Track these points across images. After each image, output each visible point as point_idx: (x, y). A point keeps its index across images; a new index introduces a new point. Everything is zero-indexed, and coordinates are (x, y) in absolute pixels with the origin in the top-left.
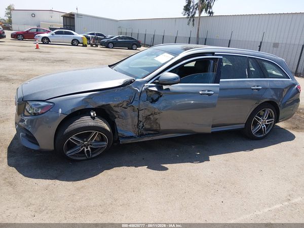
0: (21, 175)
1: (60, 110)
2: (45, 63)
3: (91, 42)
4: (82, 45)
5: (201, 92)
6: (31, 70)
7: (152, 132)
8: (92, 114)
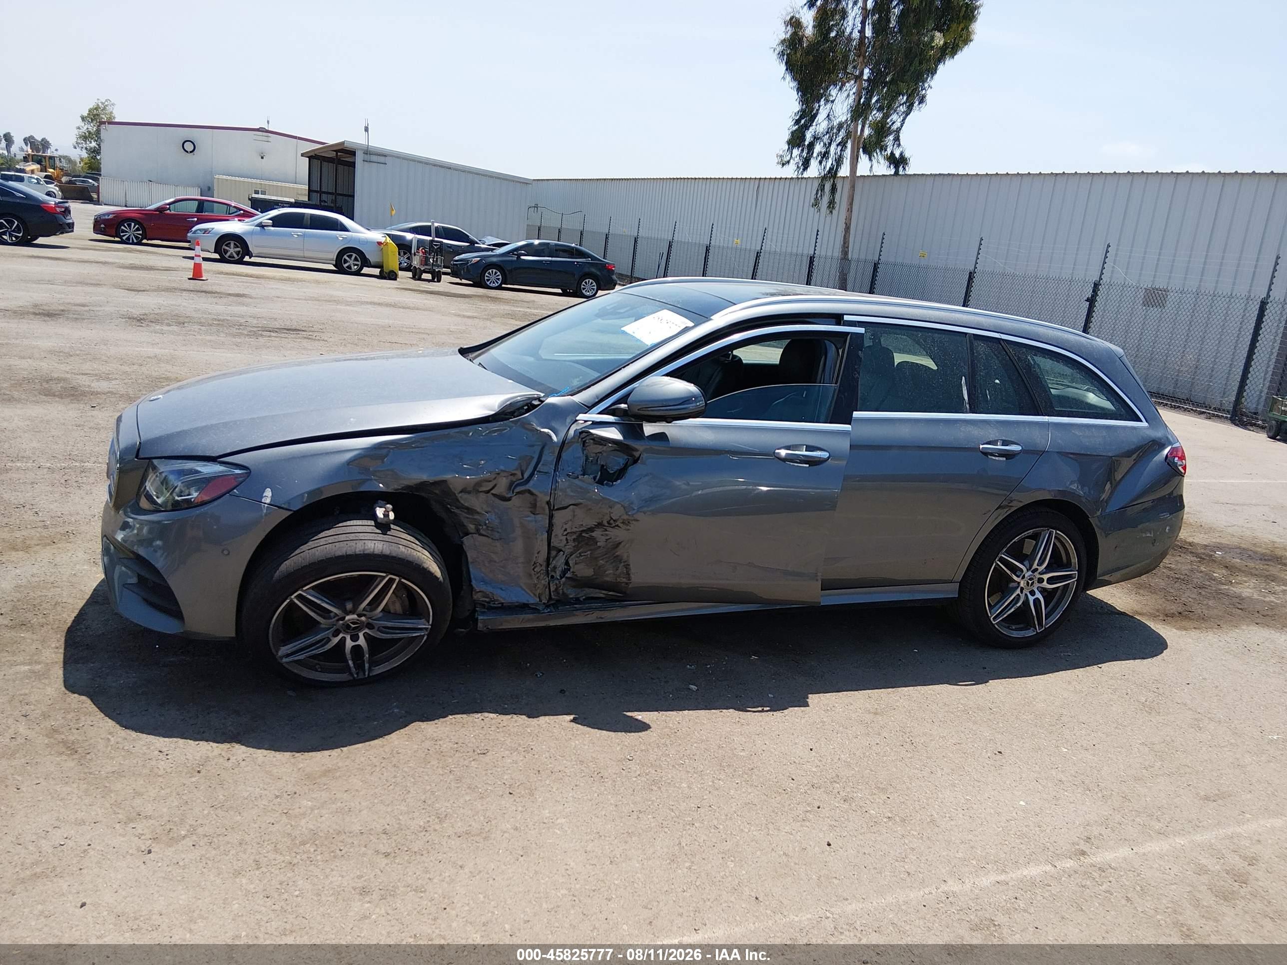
0: (110, 723)
1: (268, 493)
2: (222, 338)
3: (416, 262)
4: (377, 271)
5: (783, 453)
6: (168, 362)
7: (601, 594)
8: (380, 512)
